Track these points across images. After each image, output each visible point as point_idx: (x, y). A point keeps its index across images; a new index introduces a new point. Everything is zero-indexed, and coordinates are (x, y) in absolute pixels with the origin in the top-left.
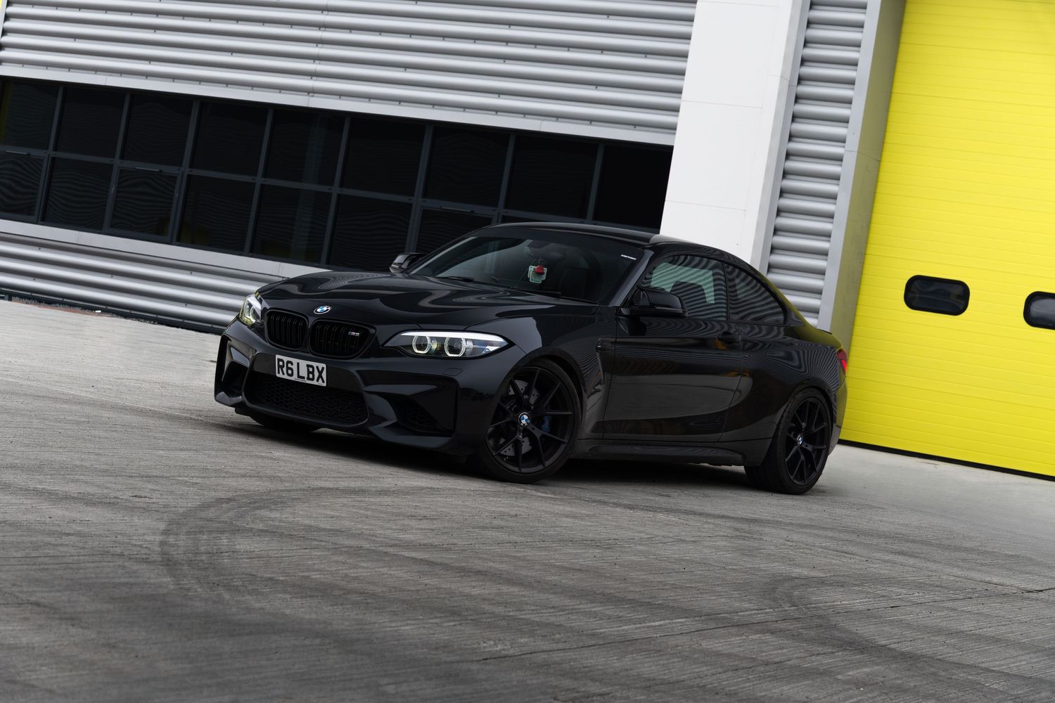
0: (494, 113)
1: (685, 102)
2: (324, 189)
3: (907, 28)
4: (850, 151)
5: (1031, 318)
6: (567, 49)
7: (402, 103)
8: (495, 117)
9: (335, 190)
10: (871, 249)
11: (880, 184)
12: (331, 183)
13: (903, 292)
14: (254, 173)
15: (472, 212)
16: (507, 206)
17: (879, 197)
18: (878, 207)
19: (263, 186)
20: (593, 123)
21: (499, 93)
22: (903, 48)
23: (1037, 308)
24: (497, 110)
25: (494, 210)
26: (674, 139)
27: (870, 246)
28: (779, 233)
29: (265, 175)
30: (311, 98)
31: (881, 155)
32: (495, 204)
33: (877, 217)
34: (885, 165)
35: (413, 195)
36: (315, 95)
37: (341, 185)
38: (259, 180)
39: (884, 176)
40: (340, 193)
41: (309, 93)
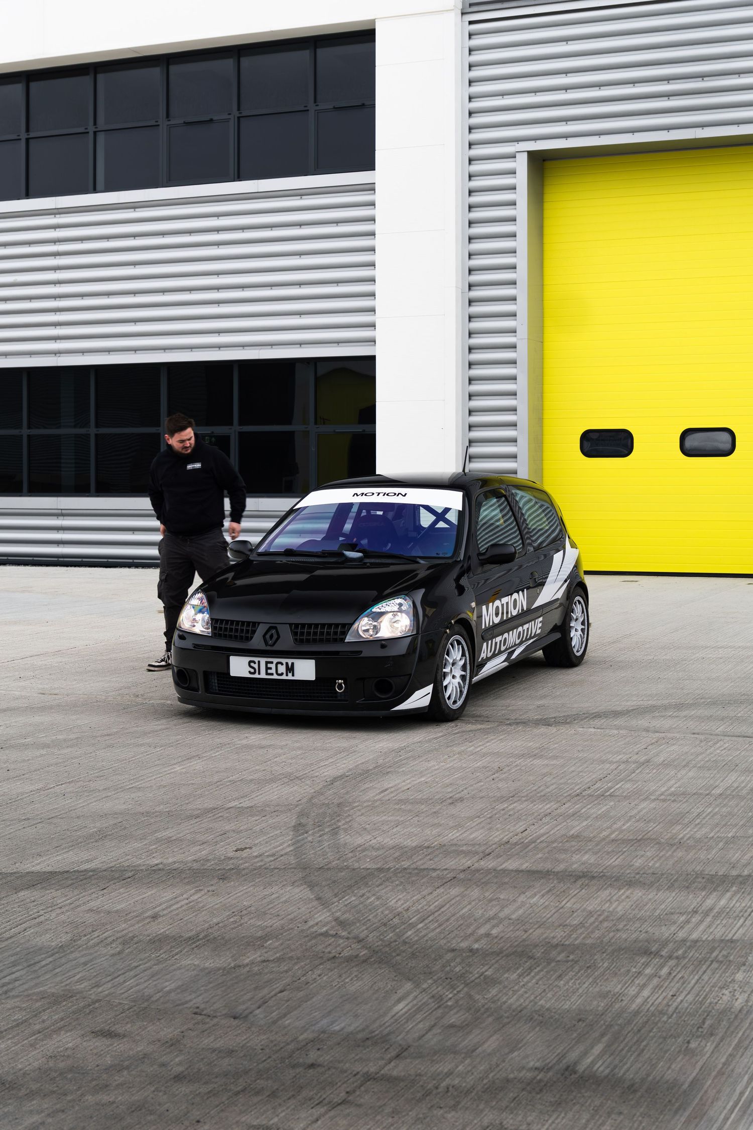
0: (218, 349)
1: (378, 318)
2: (82, 431)
3: (547, 231)
4: (521, 339)
5: (687, 452)
6: (270, 288)
7: (137, 352)
8: (219, 352)
9: (92, 431)
10: (547, 415)
11: (545, 360)
12: (86, 424)
13: (579, 444)
14: (19, 426)
15: (213, 433)
16: (241, 423)
17: (547, 371)
18: (547, 379)
19: (29, 436)
20: (302, 346)
21: (219, 332)
22: (547, 247)
23: (690, 442)
24: (219, 347)
25: (231, 429)
26: (375, 350)
27: (545, 412)
28: (474, 413)
29: (29, 428)
30: (60, 358)
31: (542, 337)
32: (231, 424)
33: (547, 387)
34: (547, 345)
35: (159, 426)
36: (62, 355)
37: (97, 426)
38: (25, 432)
39: (548, 353)
40: (96, 433)
41: (55, 354)
